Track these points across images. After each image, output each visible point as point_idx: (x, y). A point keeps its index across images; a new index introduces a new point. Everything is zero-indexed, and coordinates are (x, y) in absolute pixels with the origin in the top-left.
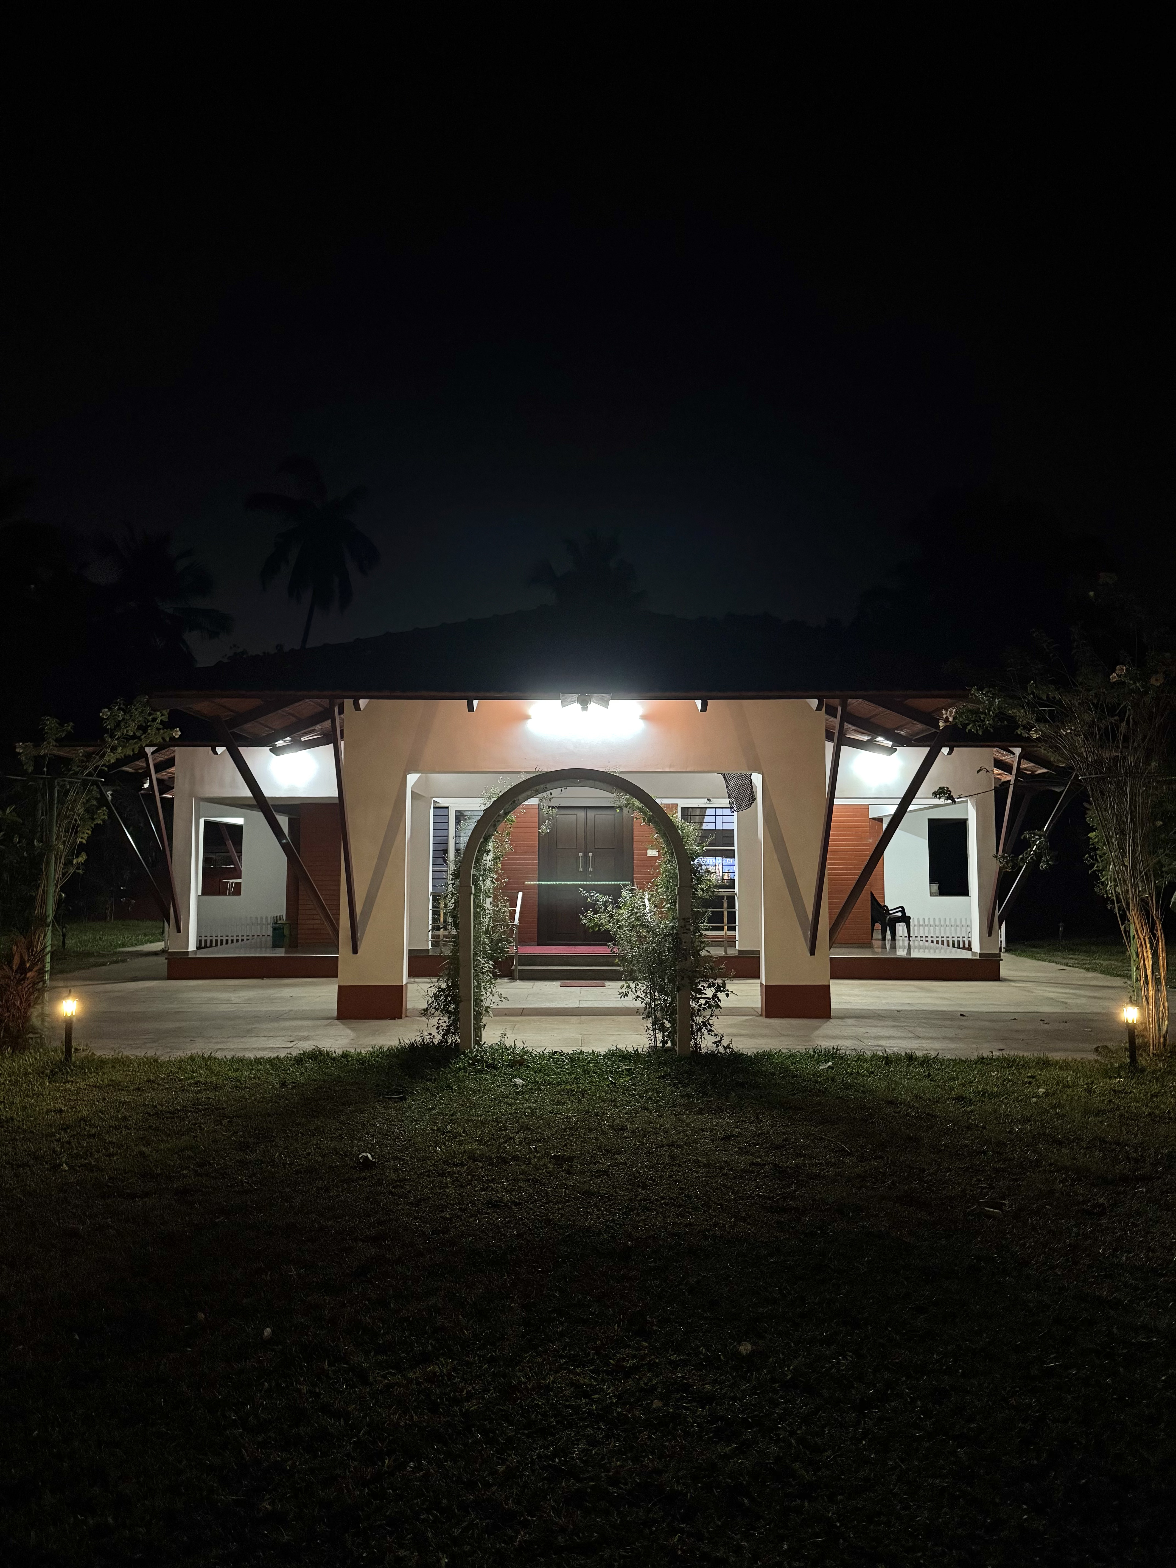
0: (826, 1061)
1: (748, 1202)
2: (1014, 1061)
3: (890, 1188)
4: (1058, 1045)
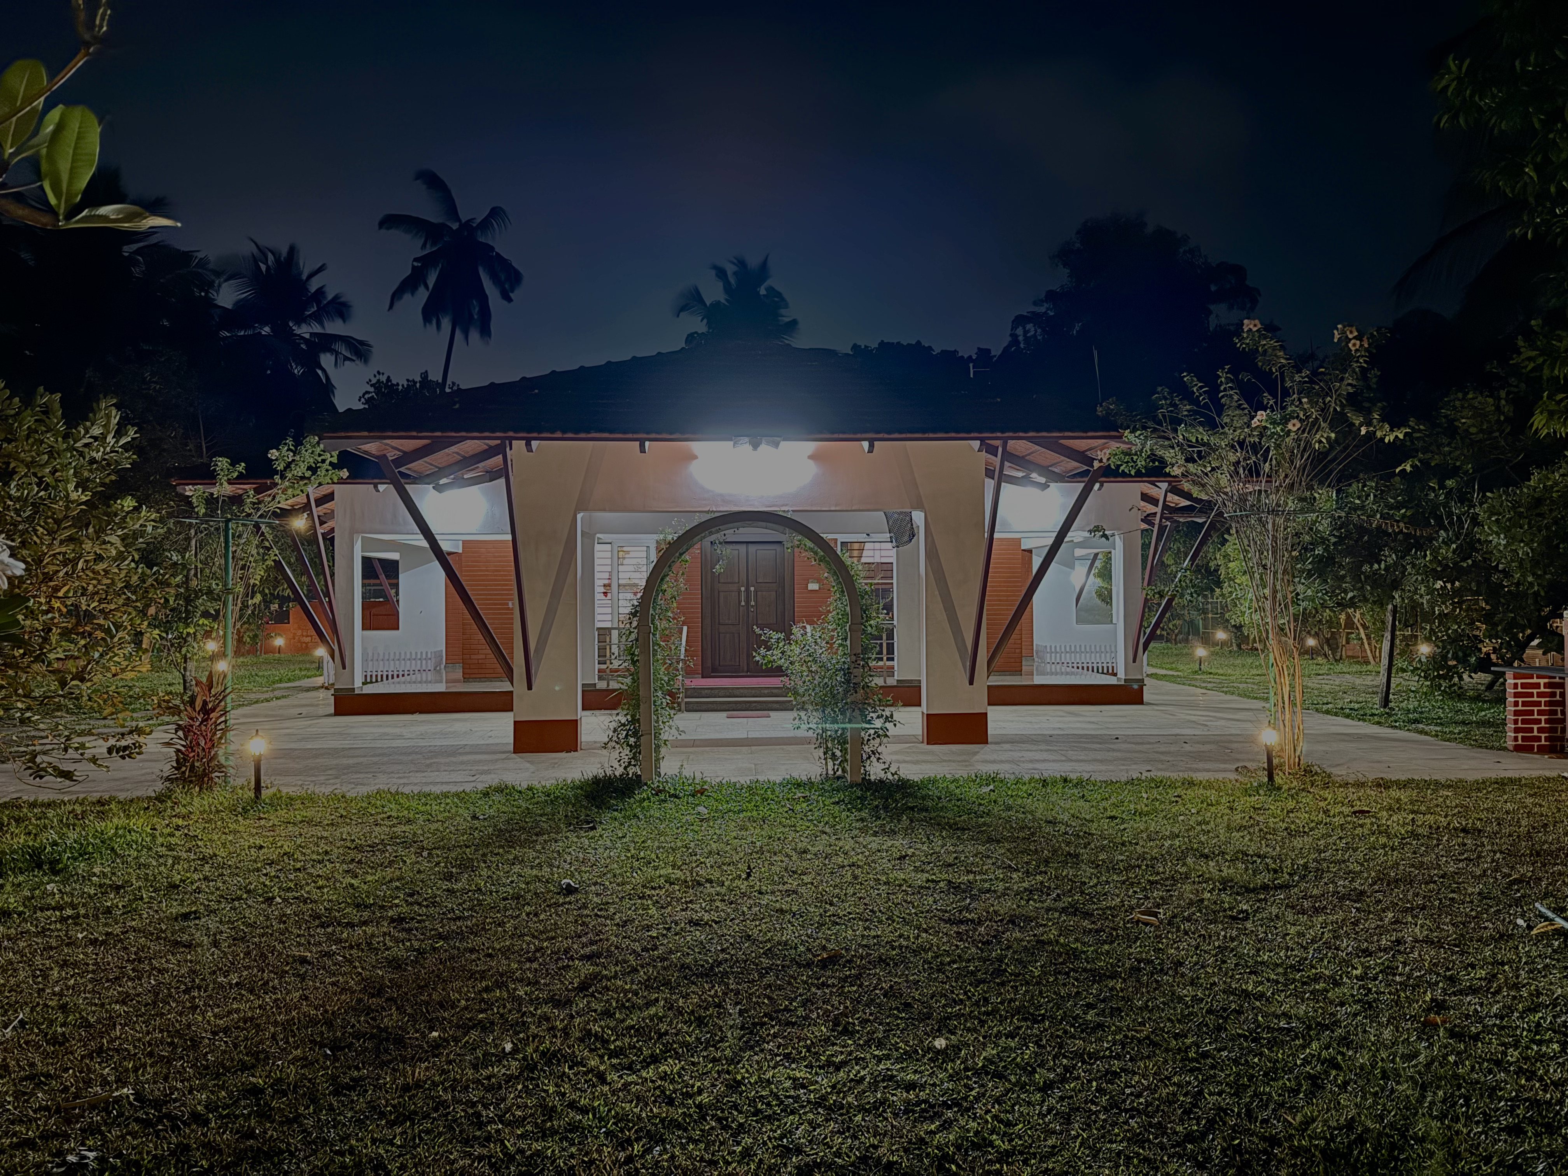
0: (988, 785)
1: (929, 915)
2: (1161, 782)
3: (1055, 900)
4: (1201, 765)
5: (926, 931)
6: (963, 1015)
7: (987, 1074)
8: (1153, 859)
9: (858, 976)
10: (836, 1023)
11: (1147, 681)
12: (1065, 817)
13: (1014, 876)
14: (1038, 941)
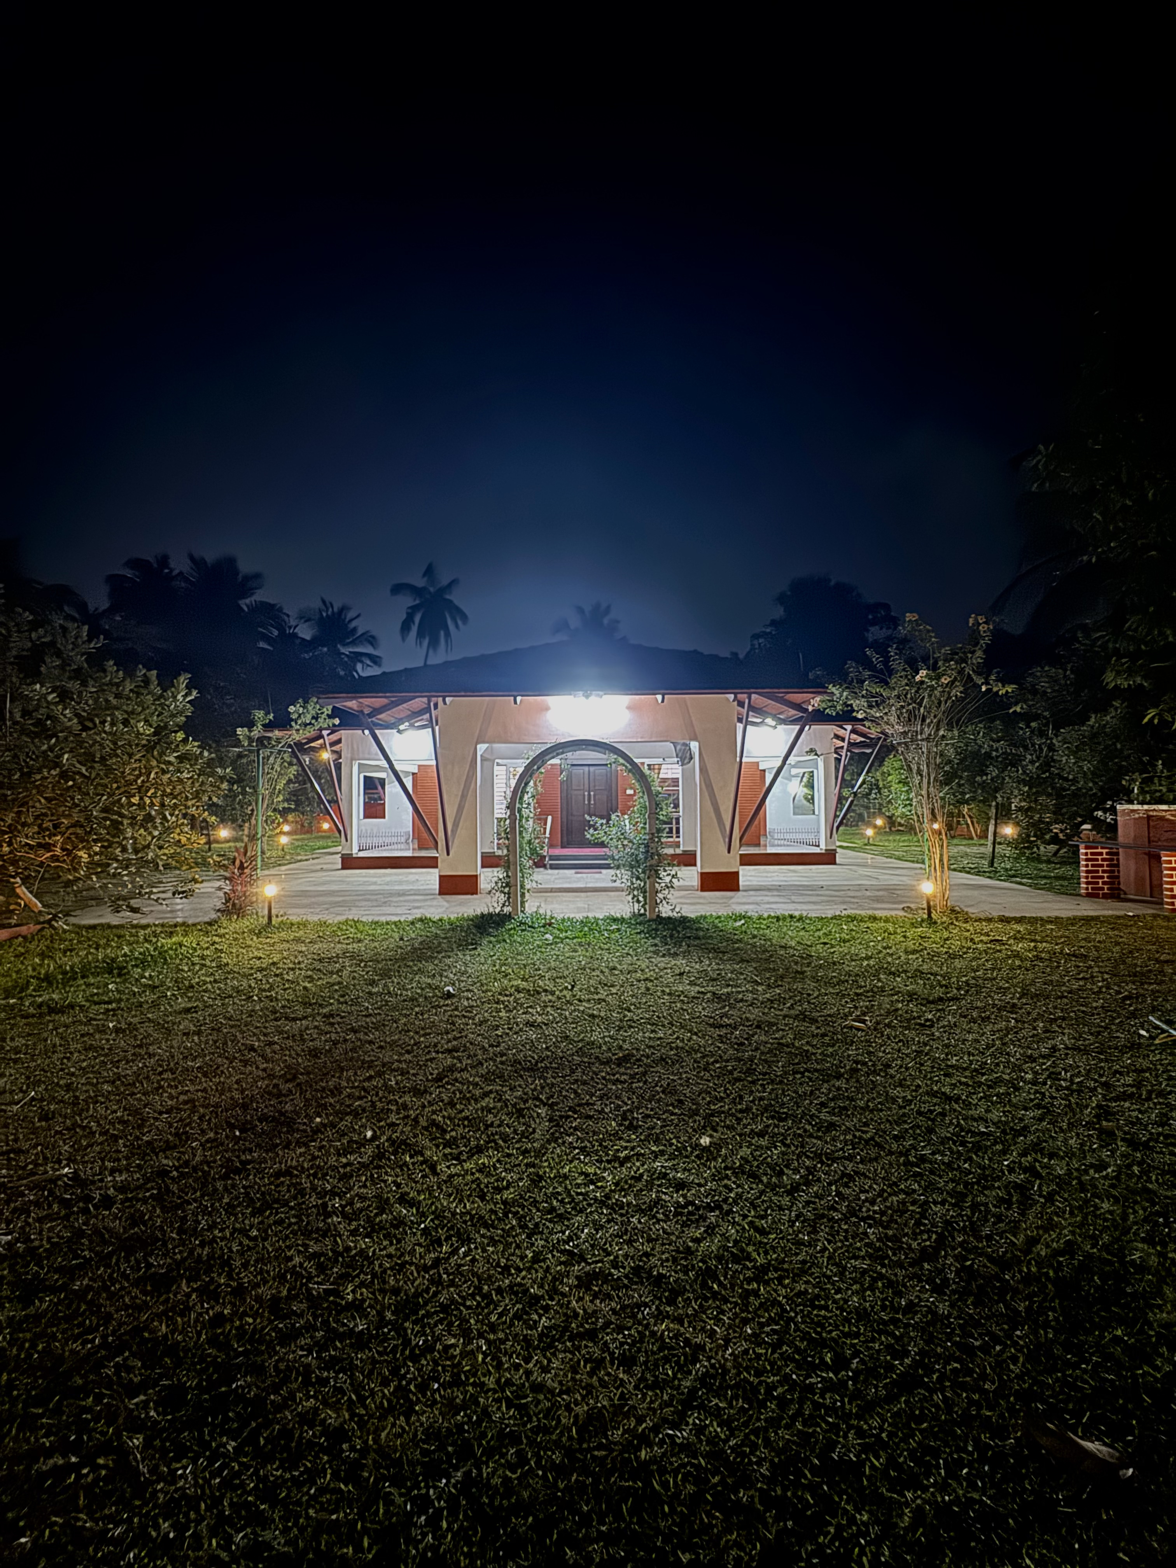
0: (740, 920)
1: (698, 1021)
2: (855, 917)
3: (790, 1008)
4: (879, 906)
5: (696, 1034)
6: (723, 1112)
7: (743, 1173)
8: (857, 975)
9: (644, 1074)
10: (624, 1118)
11: (838, 850)
12: (793, 944)
13: (760, 988)
14: (779, 1044)
